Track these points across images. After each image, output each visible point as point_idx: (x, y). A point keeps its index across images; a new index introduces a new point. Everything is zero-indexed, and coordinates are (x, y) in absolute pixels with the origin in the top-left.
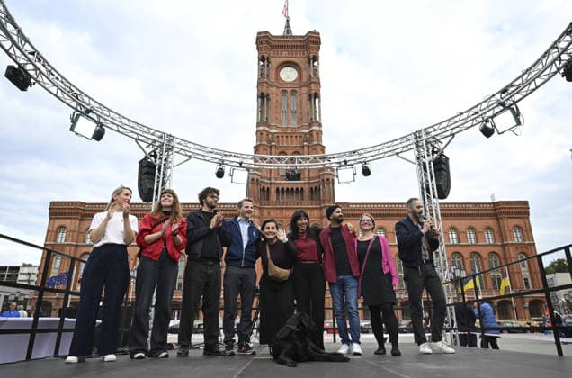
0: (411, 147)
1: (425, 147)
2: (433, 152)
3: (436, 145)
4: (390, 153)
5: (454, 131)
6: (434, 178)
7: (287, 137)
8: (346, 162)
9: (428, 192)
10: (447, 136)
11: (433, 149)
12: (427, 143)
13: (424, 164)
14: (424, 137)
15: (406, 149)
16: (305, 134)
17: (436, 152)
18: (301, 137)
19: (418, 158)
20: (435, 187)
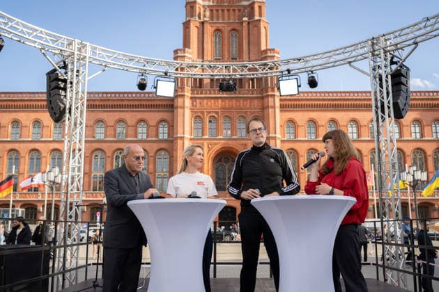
0: (367, 55)
1: (382, 55)
2: (392, 63)
3: (396, 53)
4: (342, 62)
5: (418, 39)
6: (391, 95)
7: (223, 11)
8: (289, 71)
9: (383, 111)
10: (409, 45)
11: (392, 58)
12: (385, 52)
13: (380, 76)
14: (382, 44)
15: (360, 57)
16: (245, 7)
17: (396, 63)
18: (239, 10)
19: (374, 70)
20: (391, 106)
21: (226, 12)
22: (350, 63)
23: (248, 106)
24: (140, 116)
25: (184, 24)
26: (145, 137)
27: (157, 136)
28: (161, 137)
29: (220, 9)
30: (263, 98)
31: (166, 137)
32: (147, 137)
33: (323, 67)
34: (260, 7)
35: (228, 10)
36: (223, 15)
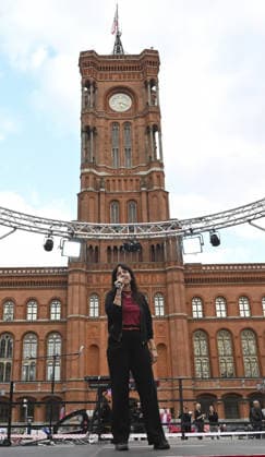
21: (123, 182)
22: (249, 221)
23: (150, 281)
24: (30, 294)
25: (78, 195)
26: (35, 318)
27: (49, 317)
28: (53, 317)
29: (117, 179)
30: (165, 272)
31: (58, 317)
32: (38, 318)
33: (224, 225)
34: (158, 177)
35: (125, 181)
36: (120, 185)
